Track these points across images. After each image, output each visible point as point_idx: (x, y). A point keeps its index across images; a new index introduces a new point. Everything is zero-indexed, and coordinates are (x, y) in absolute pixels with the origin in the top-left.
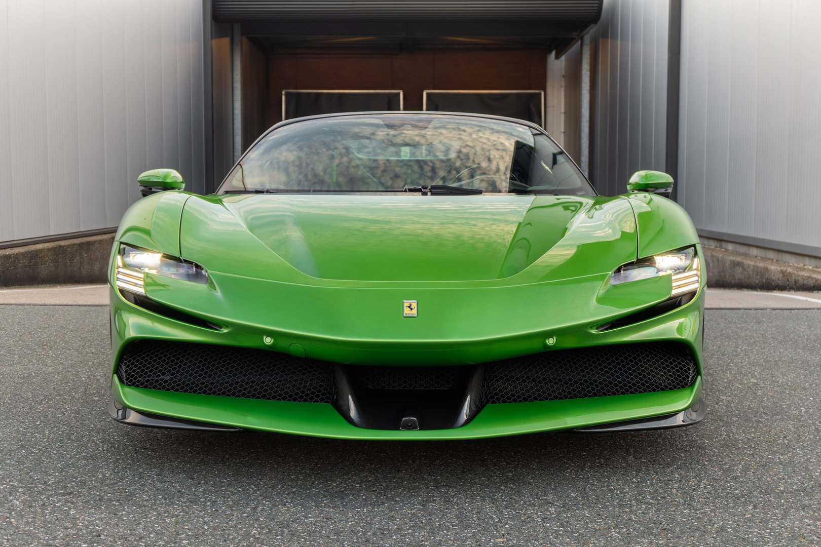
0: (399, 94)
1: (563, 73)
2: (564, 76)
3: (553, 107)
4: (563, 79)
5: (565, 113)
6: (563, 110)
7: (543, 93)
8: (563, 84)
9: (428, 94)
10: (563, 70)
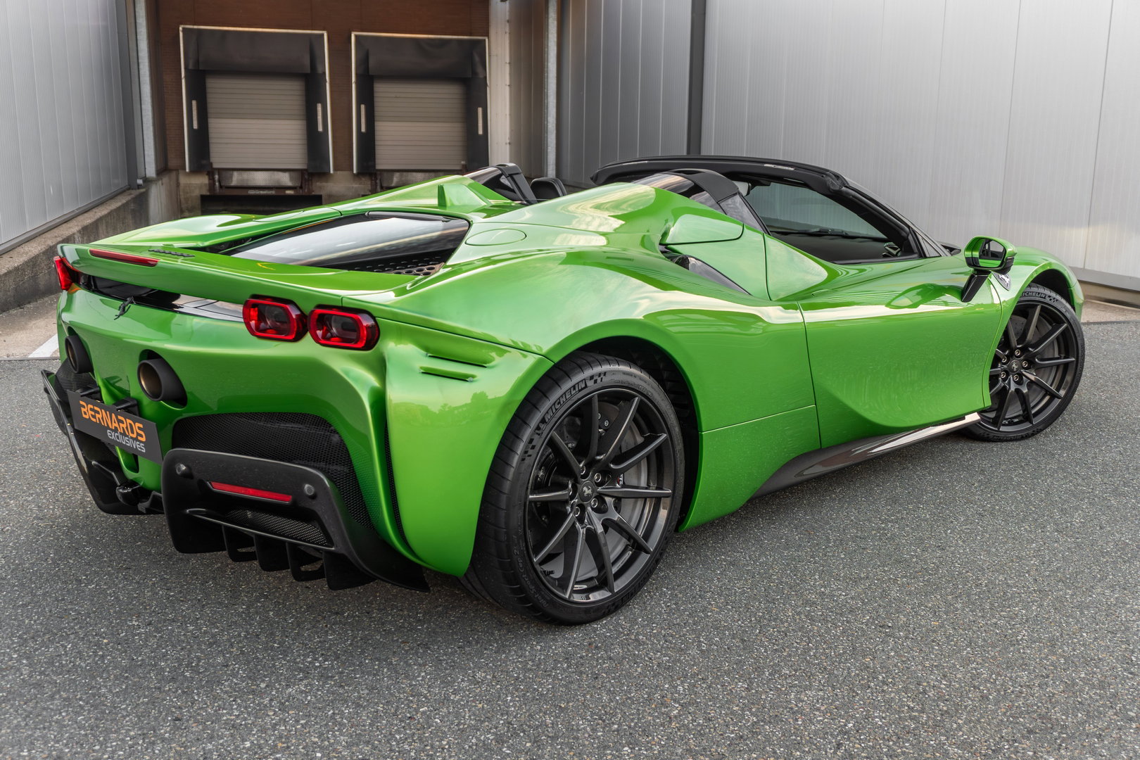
0: (323, 35)
1: (507, 18)
2: (508, 21)
3: (497, 56)
4: (507, 24)
5: (509, 63)
6: (508, 61)
7: (487, 40)
8: (507, 30)
9: (356, 36)
10: (507, 14)
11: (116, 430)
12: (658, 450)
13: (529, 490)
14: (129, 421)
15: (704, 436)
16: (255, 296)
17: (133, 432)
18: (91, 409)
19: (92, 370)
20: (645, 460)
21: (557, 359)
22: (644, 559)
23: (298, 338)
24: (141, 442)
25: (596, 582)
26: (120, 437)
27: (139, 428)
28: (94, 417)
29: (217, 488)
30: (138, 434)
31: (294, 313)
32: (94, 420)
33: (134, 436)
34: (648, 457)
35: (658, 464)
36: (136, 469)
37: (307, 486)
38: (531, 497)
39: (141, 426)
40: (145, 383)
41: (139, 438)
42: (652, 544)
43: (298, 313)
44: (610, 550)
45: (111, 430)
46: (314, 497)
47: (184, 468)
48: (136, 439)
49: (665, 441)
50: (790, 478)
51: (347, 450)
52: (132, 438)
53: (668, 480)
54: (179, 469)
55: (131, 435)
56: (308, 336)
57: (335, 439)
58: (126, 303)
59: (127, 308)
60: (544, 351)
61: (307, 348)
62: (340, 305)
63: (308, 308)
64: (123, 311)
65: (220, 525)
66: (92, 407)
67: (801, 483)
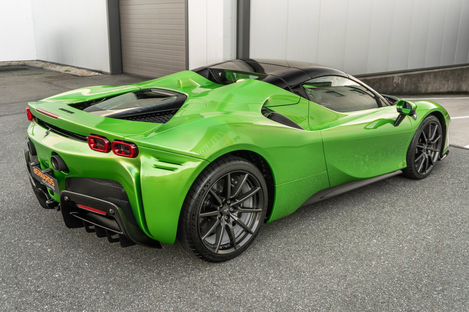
11: (45, 180)
12: (257, 193)
13: (200, 212)
14: (49, 178)
15: (276, 187)
16: (92, 134)
17: (50, 182)
18: (37, 171)
19: (37, 155)
20: (252, 197)
21: (211, 161)
22: (249, 236)
23: (108, 151)
24: (53, 186)
25: (229, 245)
26: (46, 182)
27: (52, 181)
28: (38, 173)
29: (80, 206)
30: (52, 183)
31: (107, 142)
32: (37, 174)
33: (51, 183)
34: (253, 196)
35: (257, 198)
36: (53, 194)
37: (111, 210)
38: (201, 214)
39: (53, 180)
40: (54, 164)
41: (52, 184)
42: (253, 230)
43: (108, 142)
44: (235, 234)
45: (43, 179)
46: (114, 214)
47: (67, 198)
48: (51, 185)
49: (260, 190)
50: (318, 199)
51: (127, 196)
52: (50, 184)
53: (260, 205)
54: (66, 198)
55: (50, 183)
56: (112, 152)
57: (123, 191)
58: (48, 131)
59: (48, 133)
60: (206, 158)
61: (111, 155)
62: (123, 140)
63: (112, 141)
64: (47, 134)
65: (82, 220)
66: (37, 170)
67: (322, 201)
